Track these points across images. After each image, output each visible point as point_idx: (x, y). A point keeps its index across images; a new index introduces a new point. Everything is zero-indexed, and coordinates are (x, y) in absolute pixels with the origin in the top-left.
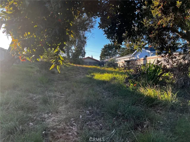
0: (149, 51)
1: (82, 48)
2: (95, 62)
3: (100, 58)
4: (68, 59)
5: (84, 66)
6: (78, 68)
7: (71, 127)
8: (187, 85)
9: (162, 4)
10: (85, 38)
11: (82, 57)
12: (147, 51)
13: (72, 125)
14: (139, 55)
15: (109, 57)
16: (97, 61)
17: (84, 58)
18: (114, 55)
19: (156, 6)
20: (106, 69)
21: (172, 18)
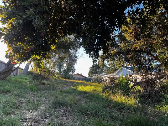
0: (130, 71)
1: (72, 65)
2: (83, 78)
3: (88, 75)
4: (60, 75)
5: (73, 81)
6: (67, 82)
7: (45, 119)
8: (152, 95)
9: (134, 31)
10: (76, 57)
11: (72, 74)
12: (128, 70)
13: (46, 118)
14: (121, 73)
15: (96, 75)
16: (85, 77)
17: (74, 74)
18: (101, 73)
19: (129, 33)
20: (91, 83)
21: (144, 42)
